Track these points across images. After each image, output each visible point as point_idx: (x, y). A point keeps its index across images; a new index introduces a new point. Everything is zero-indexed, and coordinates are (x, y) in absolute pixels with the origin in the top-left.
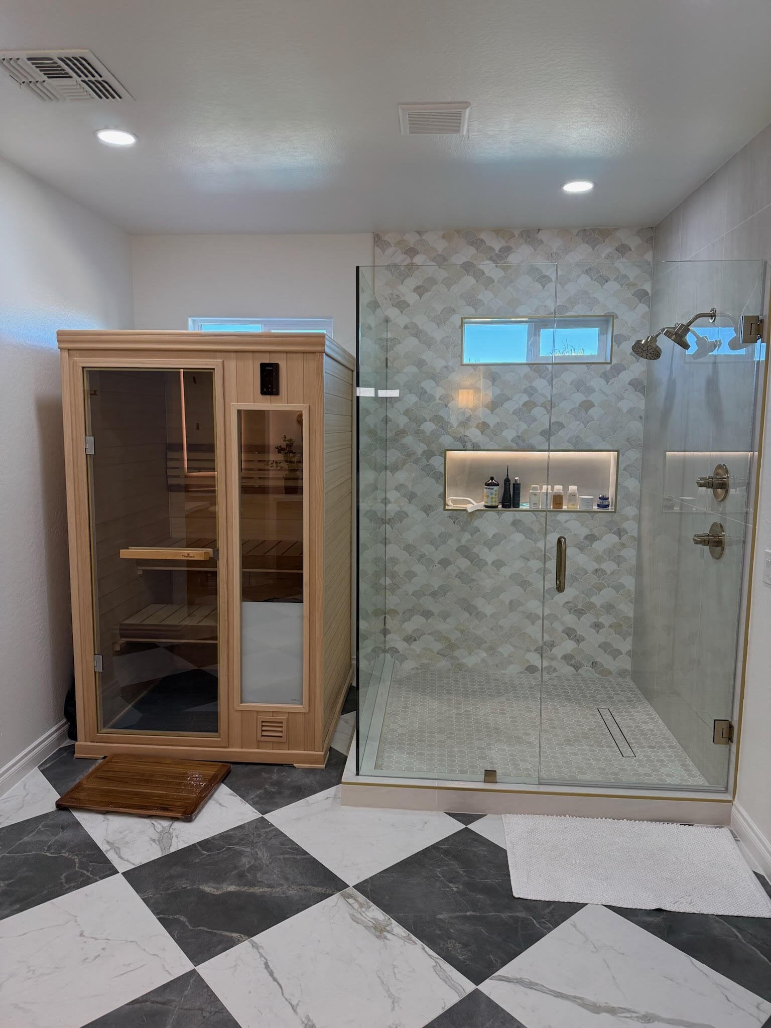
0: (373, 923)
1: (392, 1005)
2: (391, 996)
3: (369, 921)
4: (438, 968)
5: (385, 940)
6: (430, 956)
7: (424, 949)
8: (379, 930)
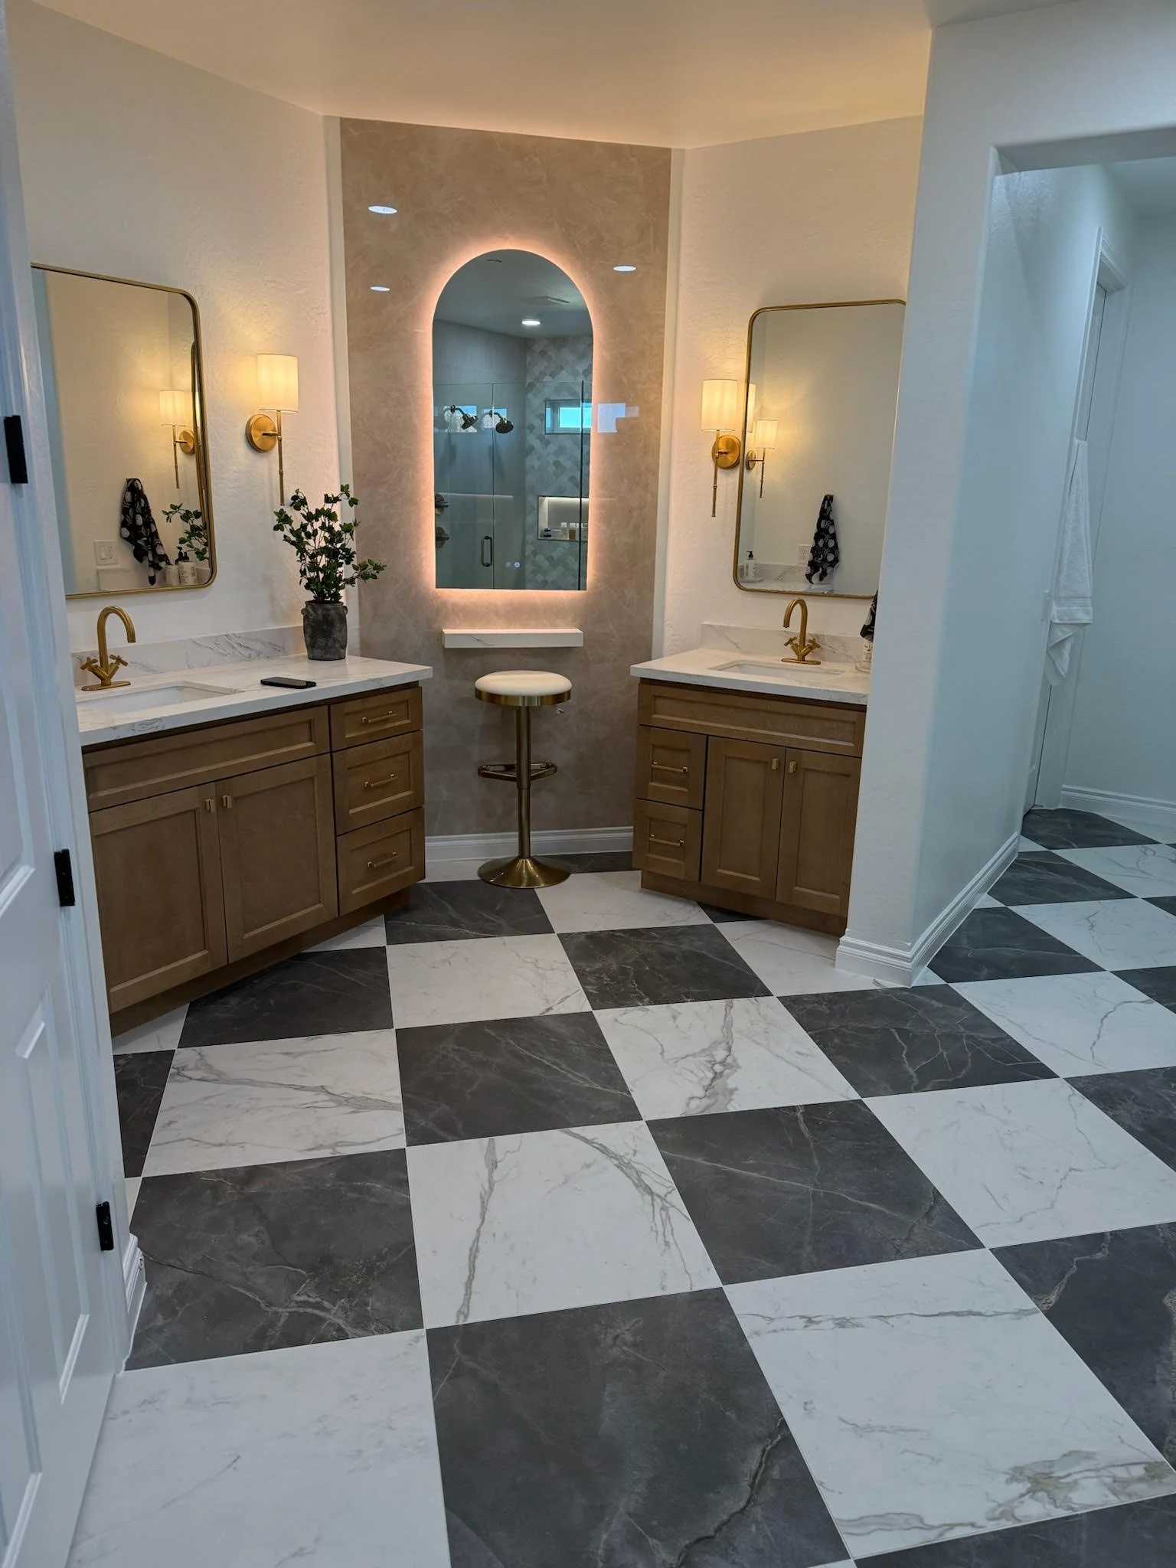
0: (1061, 1478)
1: (852, 1422)
2: (870, 1429)
3: (1070, 1475)
4: (915, 1523)
5: (1007, 1477)
6: (952, 1526)
7: (973, 1525)
8: (1040, 1481)
